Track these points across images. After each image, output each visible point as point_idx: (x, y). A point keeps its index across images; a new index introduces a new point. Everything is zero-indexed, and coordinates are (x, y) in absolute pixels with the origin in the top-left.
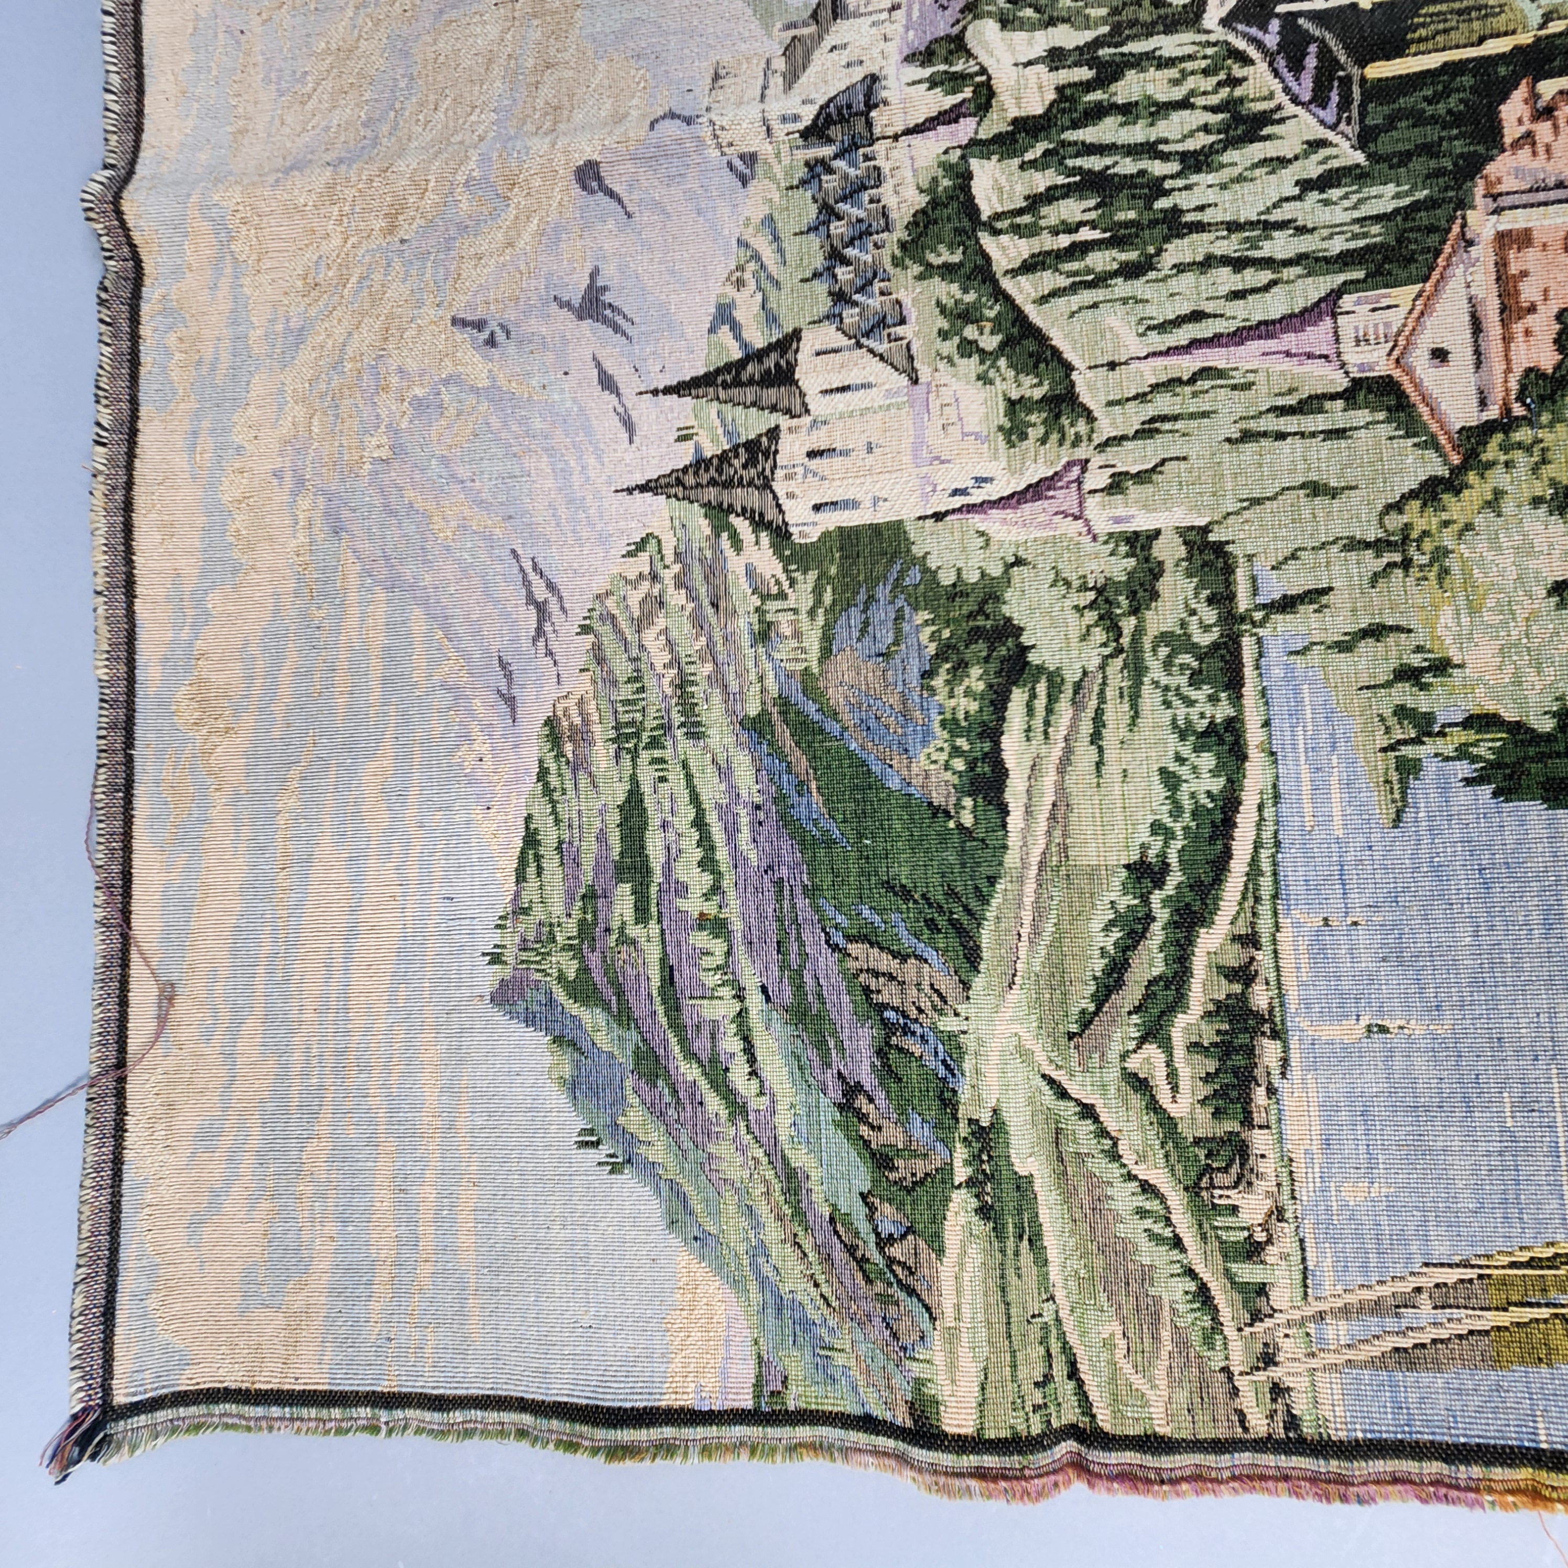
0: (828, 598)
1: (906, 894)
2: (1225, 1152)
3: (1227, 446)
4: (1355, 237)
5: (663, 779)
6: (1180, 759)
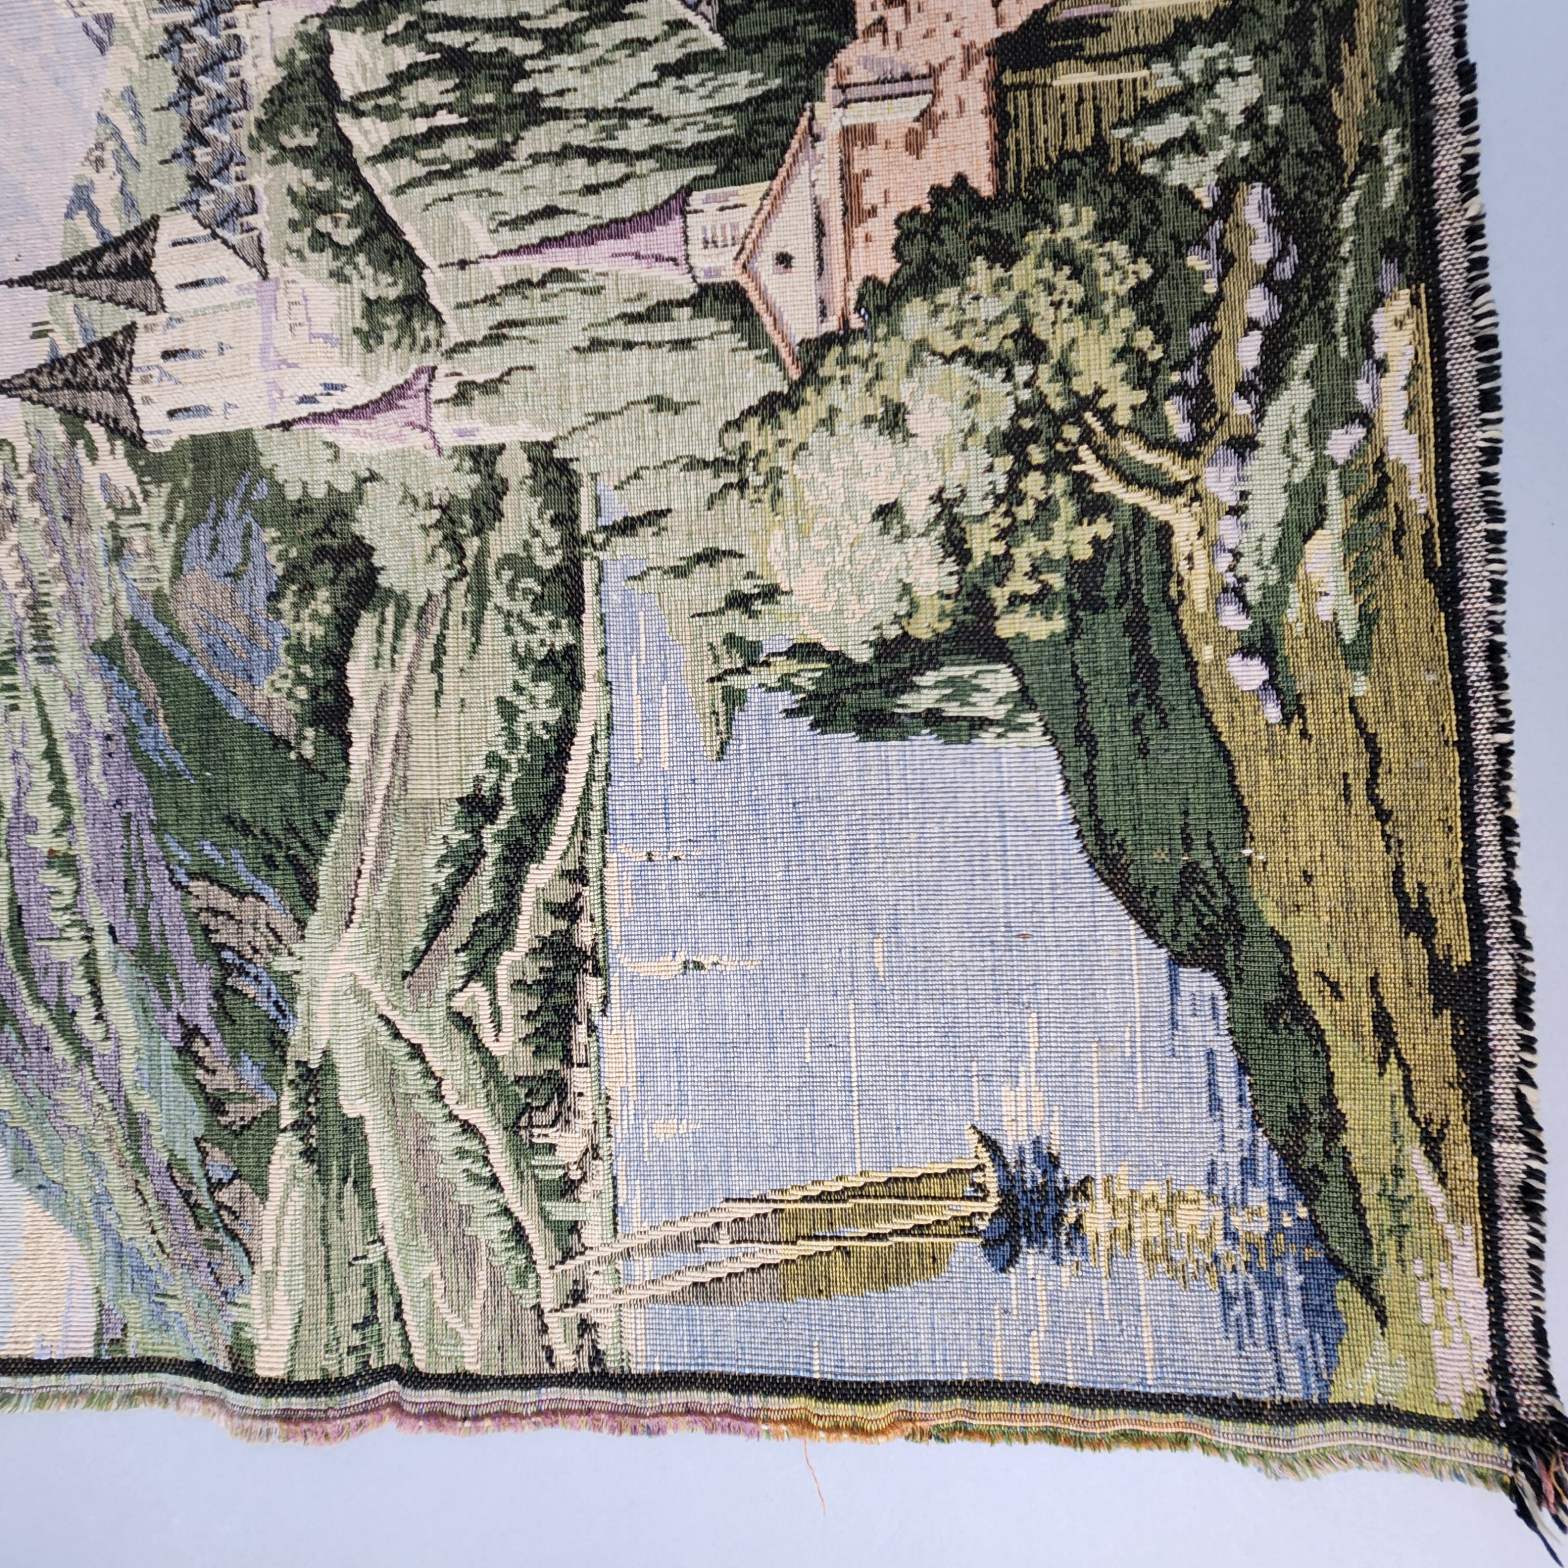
0: (180, 513)
1: (246, 829)
2: (545, 1091)
3: (575, 355)
4: (708, 128)
5: (15, 708)
6: (518, 689)
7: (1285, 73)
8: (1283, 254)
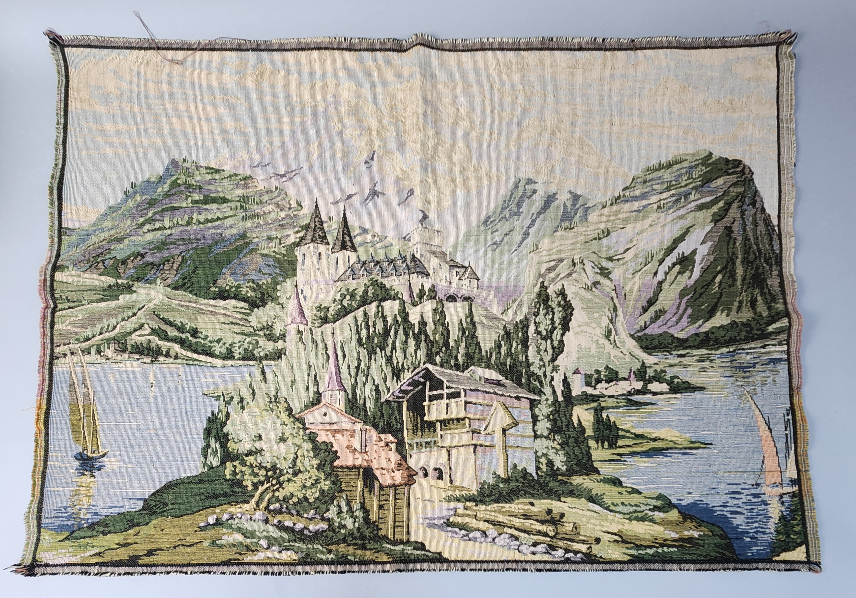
0: (278, 256)
1: (194, 272)
2: (123, 347)
3: (307, 361)
4: (360, 397)
5: (231, 209)
6: (224, 344)
7: (352, 534)
8: (310, 532)
